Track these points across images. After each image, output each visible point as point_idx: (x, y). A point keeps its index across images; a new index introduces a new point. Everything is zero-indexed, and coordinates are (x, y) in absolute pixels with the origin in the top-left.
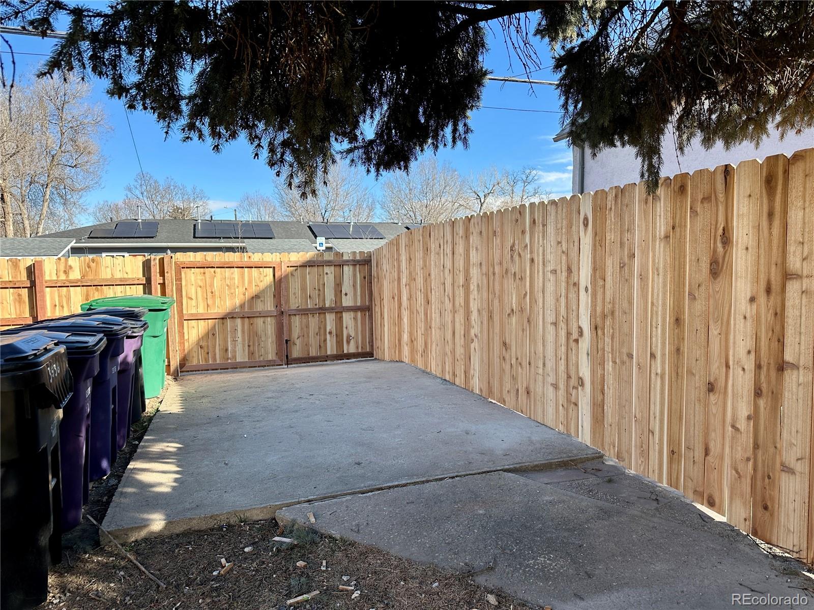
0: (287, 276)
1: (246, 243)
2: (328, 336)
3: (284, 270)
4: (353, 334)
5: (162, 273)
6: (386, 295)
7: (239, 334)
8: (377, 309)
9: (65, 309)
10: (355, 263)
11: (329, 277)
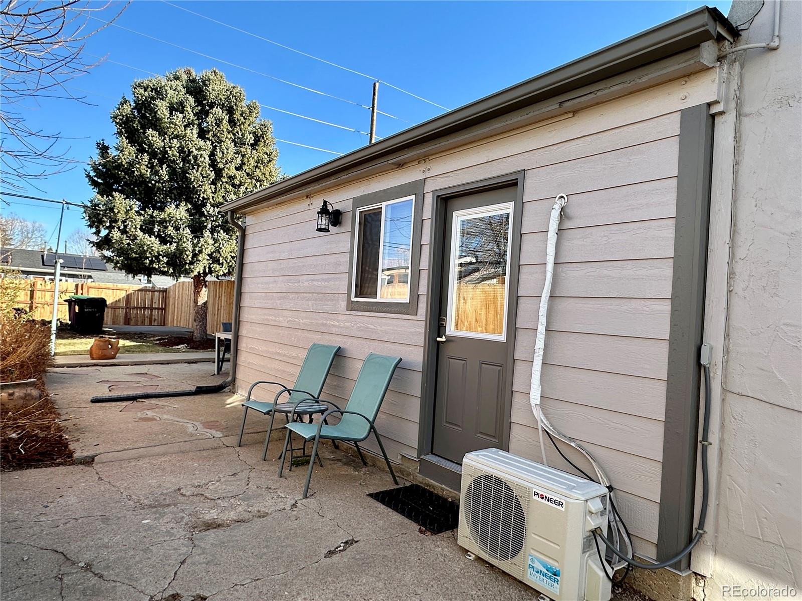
0: (131, 294)
1: (91, 273)
2: (146, 318)
3: (130, 291)
4: (156, 318)
5: (82, 289)
6: (171, 303)
7: (110, 314)
8: (168, 309)
9: (43, 299)
10: (159, 291)
11: (149, 295)
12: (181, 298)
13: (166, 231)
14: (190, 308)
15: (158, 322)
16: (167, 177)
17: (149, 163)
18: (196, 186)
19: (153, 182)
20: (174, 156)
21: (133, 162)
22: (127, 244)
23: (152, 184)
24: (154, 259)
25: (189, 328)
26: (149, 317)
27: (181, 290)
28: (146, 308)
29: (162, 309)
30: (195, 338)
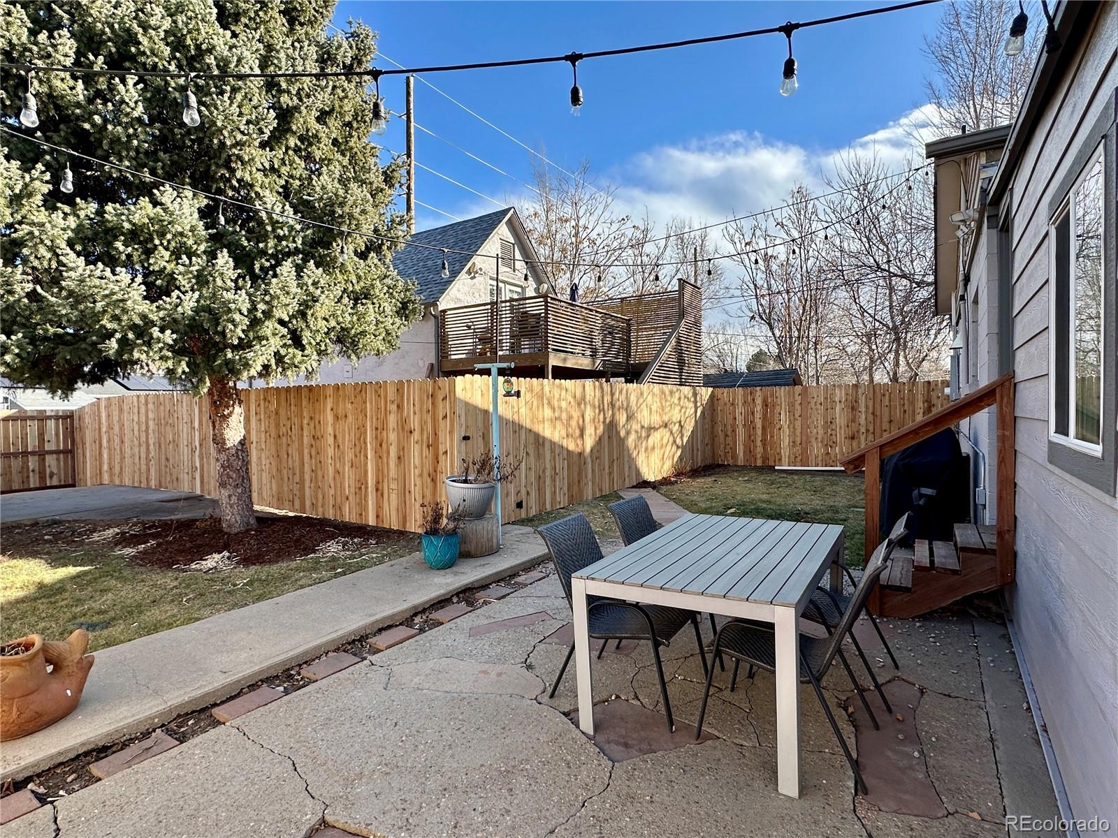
2: (31, 474)
4: (55, 471)
10: (56, 417)
11: (32, 428)
12: (117, 429)
13: (151, 261)
14: (148, 449)
15: (60, 477)
16: (140, 108)
17: (77, 63)
18: (228, 143)
19: (97, 118)
20: (156, 56)
21: (22, 54)
22: (28, 295)
23: (94, 125)
24: (131, 336)
25: (149, 488)
26: (37, 469)
27: (116, 413)
28: (30, 453)
29: (65, 452)
30: (230, 526)
